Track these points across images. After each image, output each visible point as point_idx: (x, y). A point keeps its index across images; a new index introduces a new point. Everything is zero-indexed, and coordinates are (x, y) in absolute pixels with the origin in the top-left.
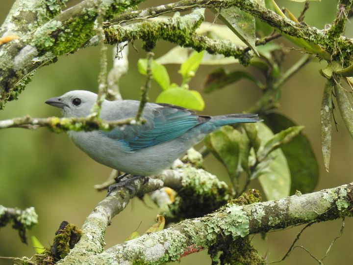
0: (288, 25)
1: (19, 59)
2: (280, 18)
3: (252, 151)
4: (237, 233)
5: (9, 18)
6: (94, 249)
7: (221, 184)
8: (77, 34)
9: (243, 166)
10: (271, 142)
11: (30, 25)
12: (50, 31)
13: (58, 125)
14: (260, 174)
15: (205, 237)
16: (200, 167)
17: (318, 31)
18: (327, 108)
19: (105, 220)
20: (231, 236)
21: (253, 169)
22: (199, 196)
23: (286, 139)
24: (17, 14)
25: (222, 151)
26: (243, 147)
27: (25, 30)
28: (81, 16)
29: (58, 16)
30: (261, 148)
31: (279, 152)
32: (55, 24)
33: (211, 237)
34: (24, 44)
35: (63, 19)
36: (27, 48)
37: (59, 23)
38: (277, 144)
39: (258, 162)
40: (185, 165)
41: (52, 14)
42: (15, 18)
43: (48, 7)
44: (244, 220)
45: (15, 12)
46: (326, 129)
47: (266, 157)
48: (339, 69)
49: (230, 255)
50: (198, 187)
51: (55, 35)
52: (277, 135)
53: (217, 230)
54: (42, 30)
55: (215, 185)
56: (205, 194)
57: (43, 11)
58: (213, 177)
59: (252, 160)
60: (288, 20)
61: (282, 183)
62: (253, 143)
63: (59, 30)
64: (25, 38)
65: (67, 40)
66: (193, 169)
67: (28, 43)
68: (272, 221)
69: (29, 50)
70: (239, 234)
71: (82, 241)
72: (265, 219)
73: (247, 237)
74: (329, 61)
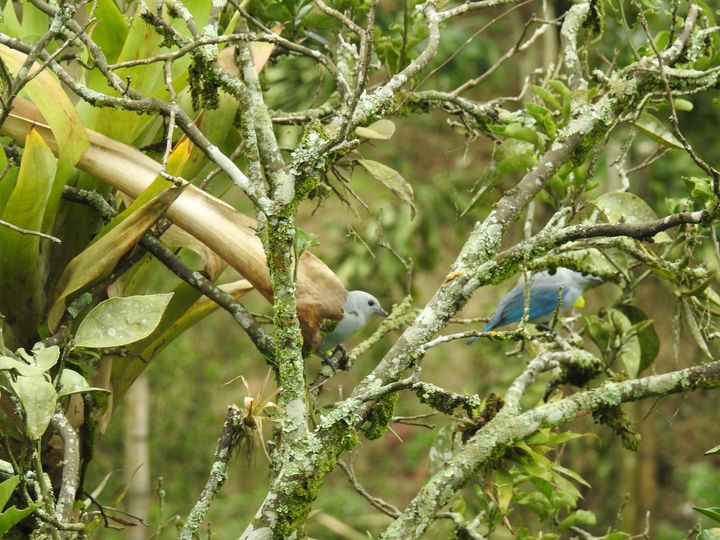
0: (650, 260)
1: (467, 287)
2: (645, 255)
3: (618, 337)
4: (613, 402)
5: (460, 258)
6: (514, 413)
7: (597, 360)
8: (507, 270)
9: (611, 347)
10: (630, 331)
11: (474, 264)
12: (488, 268)
13: (496, 337)
14: (623, 353)
15: (591, 405)
16: (582, 348)
17: (672, 264)
18: (677, 317)
19: (520, 392)
20: (608, 405)
21: (618, 349)
22: (581, 369)
23: (642, 329)
24: (465, 255)
25: (597, 336)
26: (611, 334)
27: (471, 267)
28: (511, 258)
29: (494, 258)
30: (624, 334)
31: (636, 337)
32: (492, 263)
33: (594, 405)
34: (470, 277)
35: (498, 260)
36: (472, 280)
37: (495, 263)
38: (635, 332)
39: (621, 345)
40: (572, 348)
41: (490, 256)
42: (464, 259)
43: (487, 251)
44: (617, 394)
45: (464, 254)
46: (676, 332)
47: (627, 341)
48: (686, 290)
49: (607, 417)
50: (581, 363)
51: (492, 271)
52: (635, 326)
53: (599, 401)
54: (482, 268)
55: (592, 361)
56: (586, 367)
57: (483, 253)
58: (591, 355)
59: (618, 342)
60: (650, 257)
61: (635, 355)
62: (618, 331)
63: (495, 268)
64: (471, 273)
65: (501, 275)
66: (577, 350)
67: (473, 276)
68: (637, 394)
69: (474, 281)
70: (614, 403)
71: (505, 407)
72: (632, 392)
73: (619, 405)
74: (678, 285)
